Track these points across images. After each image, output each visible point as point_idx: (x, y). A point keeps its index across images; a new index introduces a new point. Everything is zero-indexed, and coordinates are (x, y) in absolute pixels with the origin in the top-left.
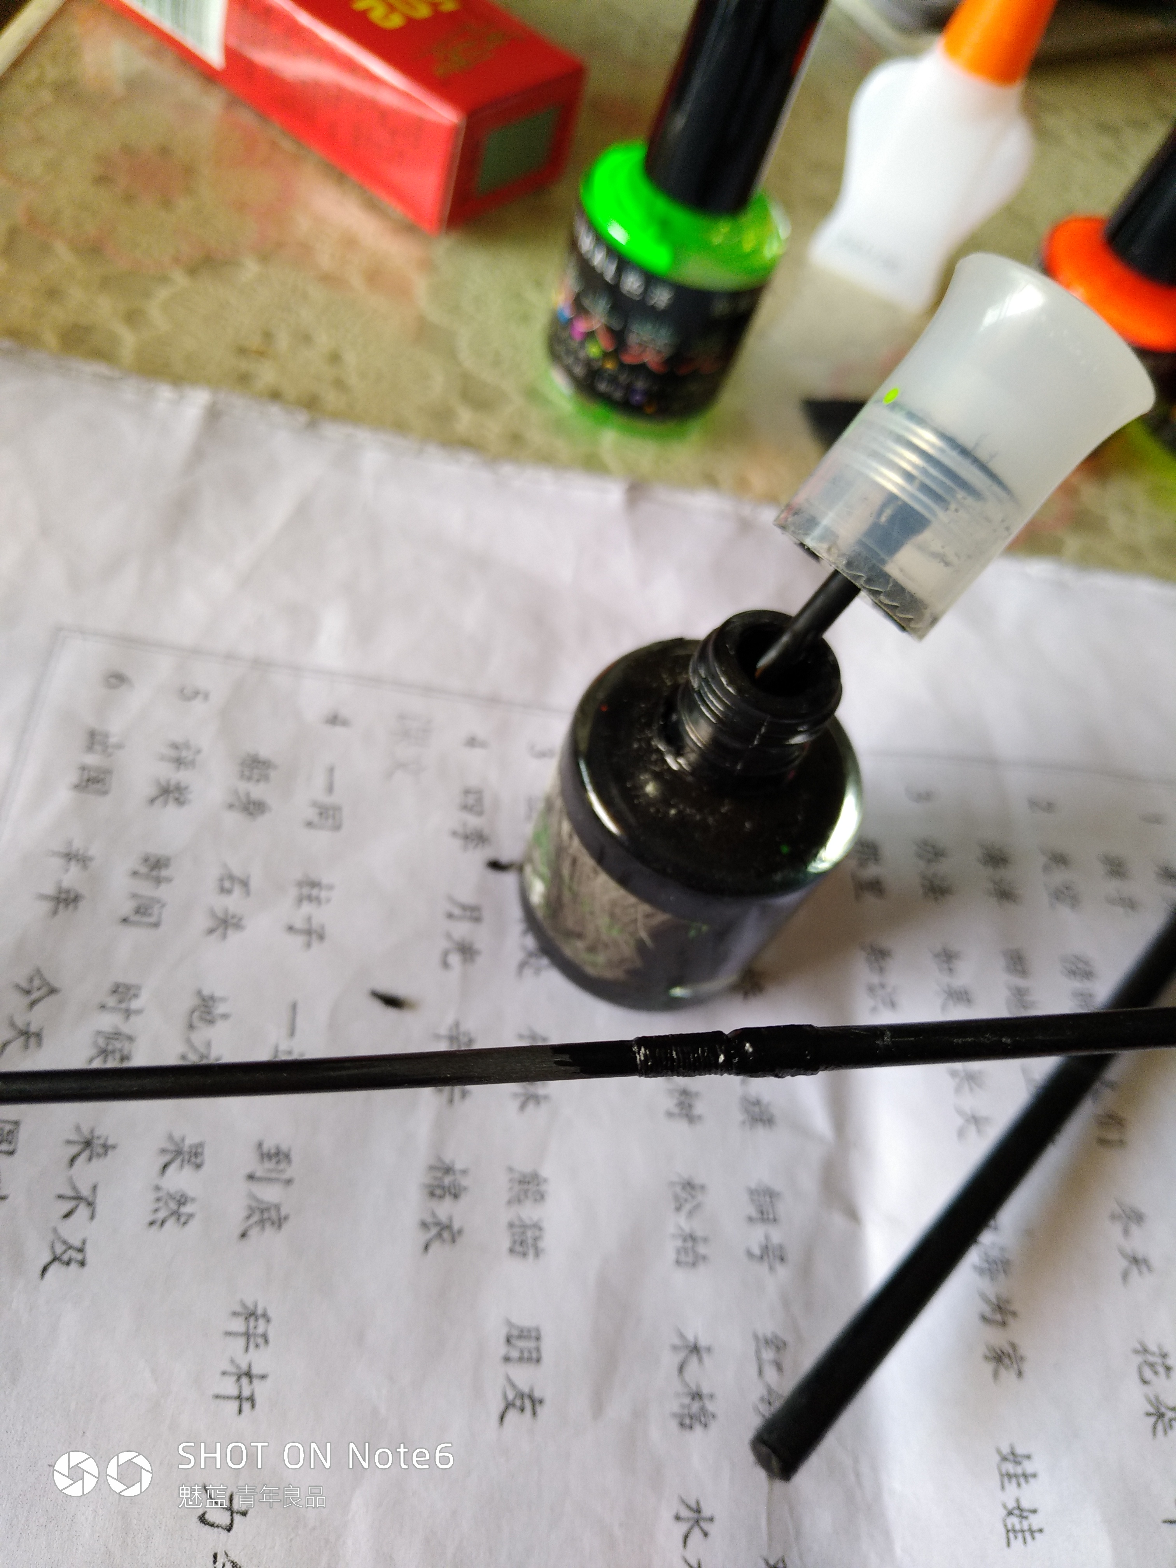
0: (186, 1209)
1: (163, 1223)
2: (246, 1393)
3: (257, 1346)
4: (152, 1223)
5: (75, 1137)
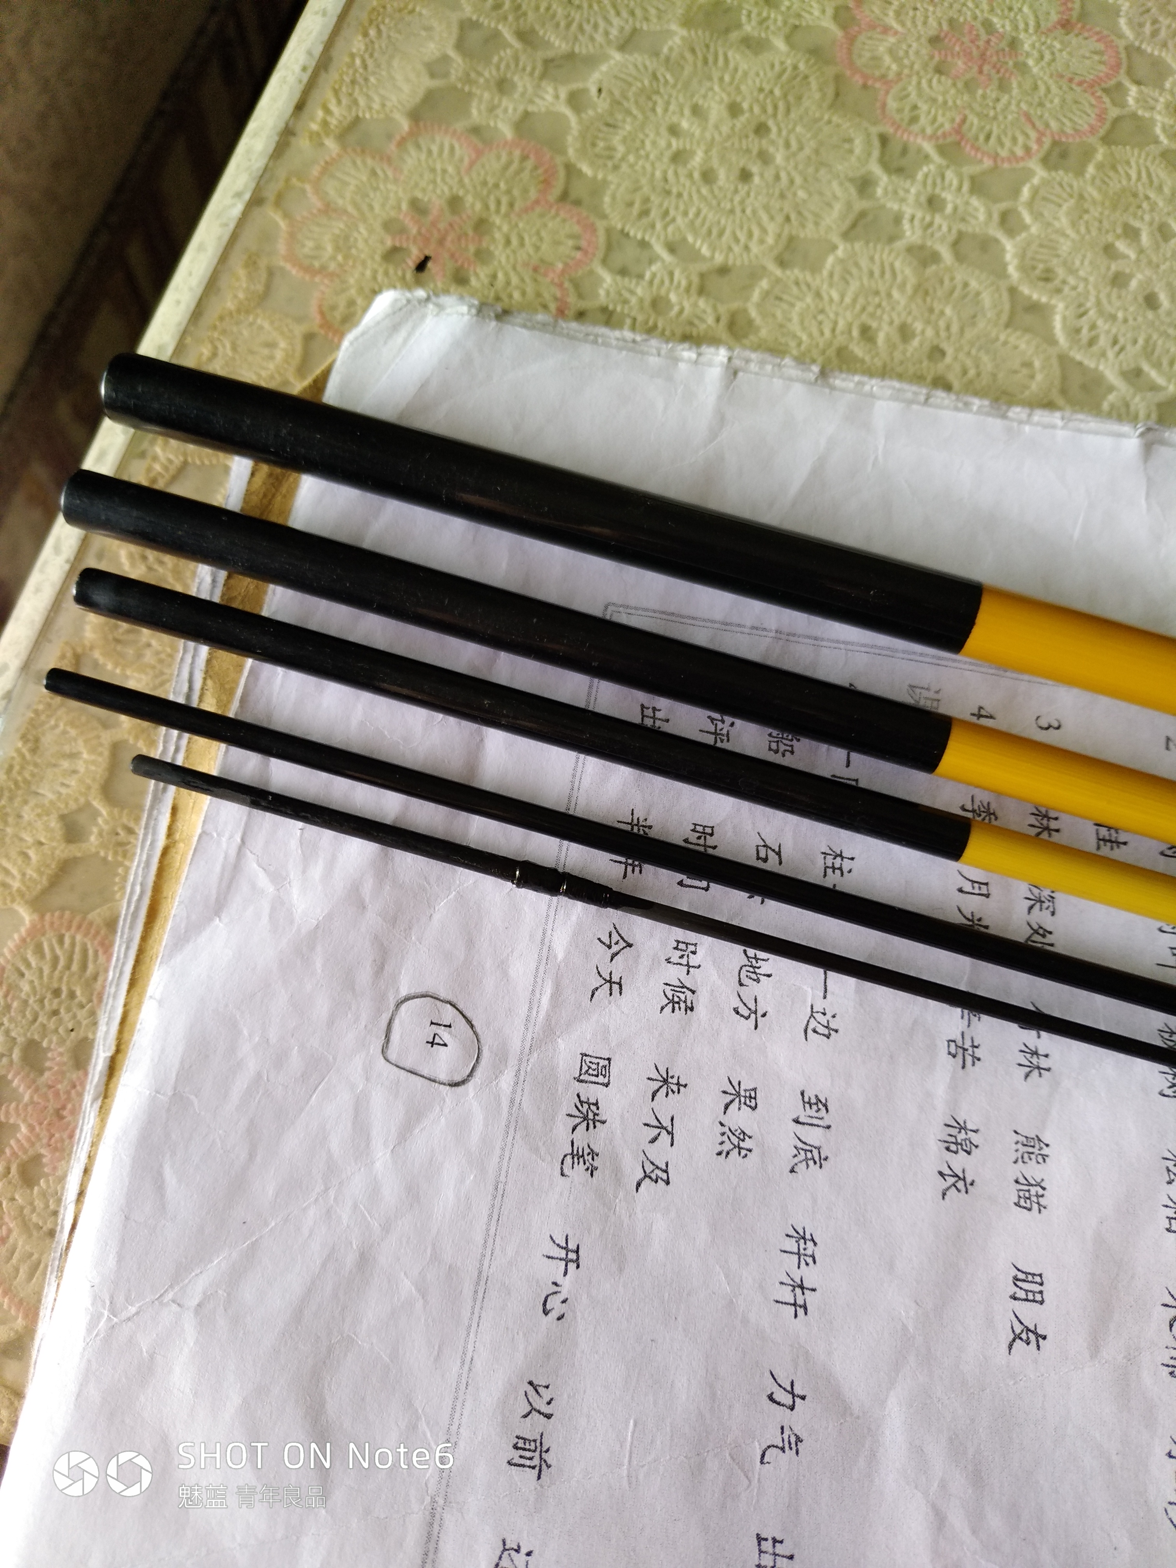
0: (747, 1144)
1: (728, 1153)
2: (800, 1301)
3: (807, 1264)
4: (719, 1154)
5: (655, 1075)
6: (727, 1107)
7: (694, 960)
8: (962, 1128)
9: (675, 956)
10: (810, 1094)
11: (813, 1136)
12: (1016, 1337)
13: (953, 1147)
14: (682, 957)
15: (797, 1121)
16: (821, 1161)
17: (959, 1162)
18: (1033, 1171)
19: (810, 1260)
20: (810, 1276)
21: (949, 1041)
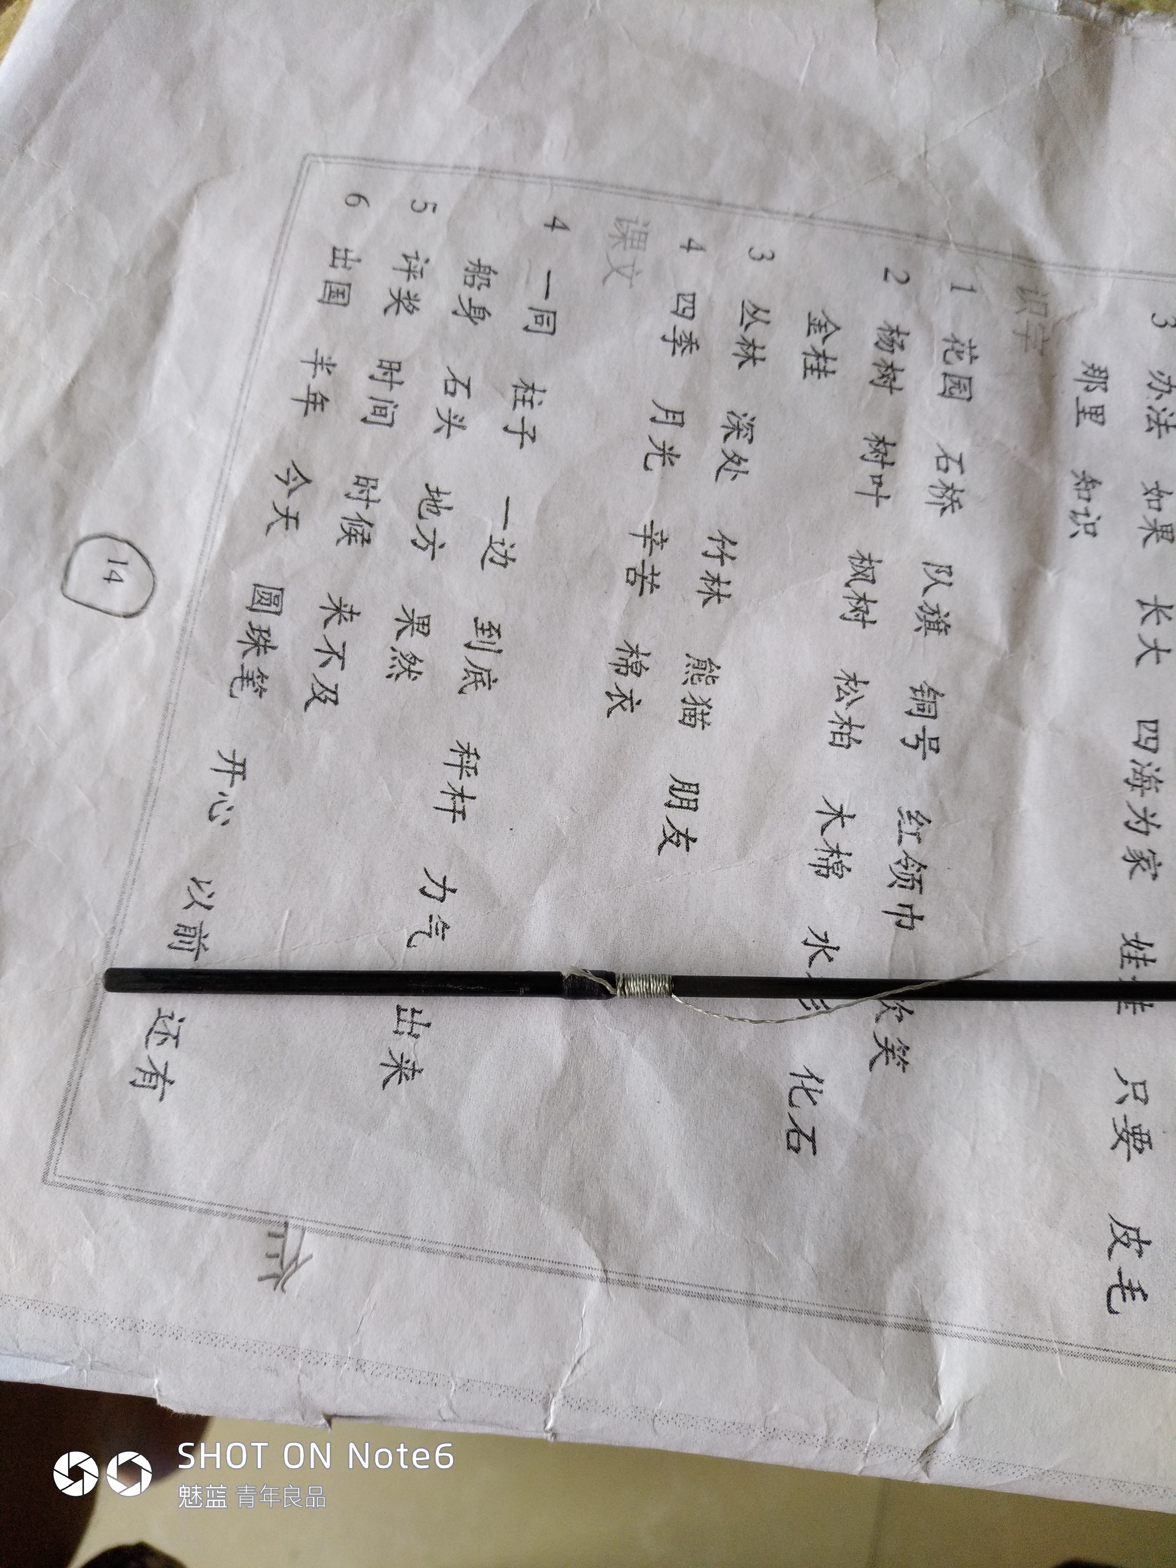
0: (417, 667)
1: (398, 676)
2: (459, 808)
3: (469, 775)
4: (389, 676)
5: (328, 603)
6: (399, 633)
7: (374, 494)
8: (634, 651)
9: (355, 491)
10: (483, 620)
11: (484, 660)
12: (668, 839)
13: (623, 670)
14: (362, 492)
15: (468, 646)
16: (491, 683)
17: (627, 683)
18: (701, 691)
19: (471, 772)
20: (470, 785)
21: (628, 570)
